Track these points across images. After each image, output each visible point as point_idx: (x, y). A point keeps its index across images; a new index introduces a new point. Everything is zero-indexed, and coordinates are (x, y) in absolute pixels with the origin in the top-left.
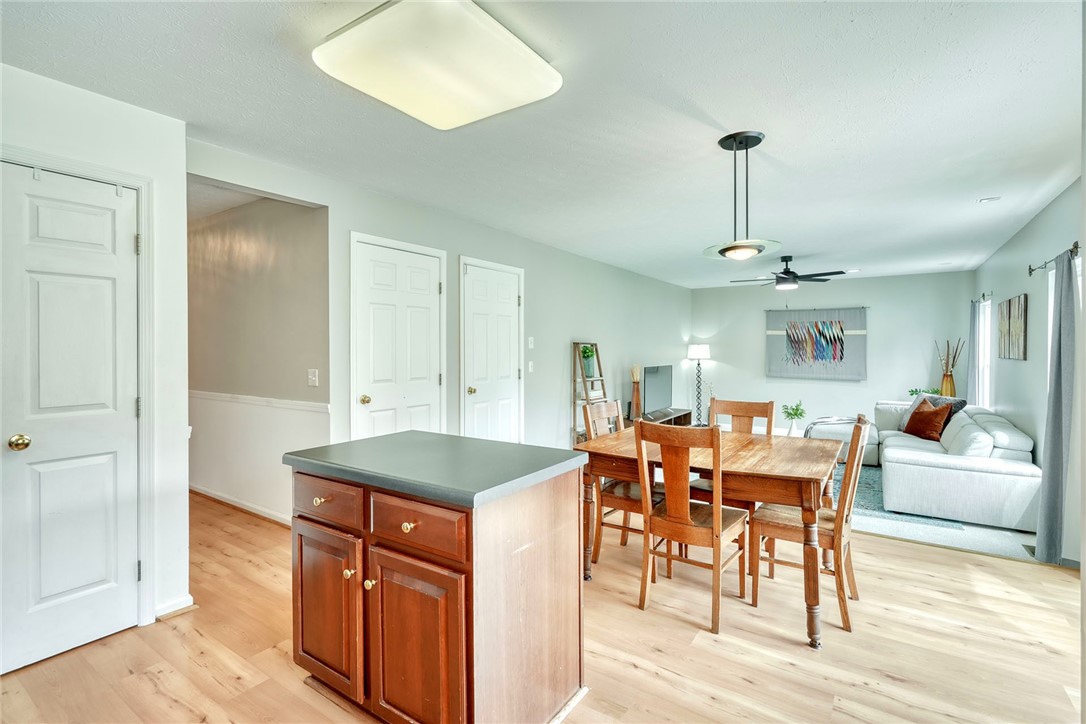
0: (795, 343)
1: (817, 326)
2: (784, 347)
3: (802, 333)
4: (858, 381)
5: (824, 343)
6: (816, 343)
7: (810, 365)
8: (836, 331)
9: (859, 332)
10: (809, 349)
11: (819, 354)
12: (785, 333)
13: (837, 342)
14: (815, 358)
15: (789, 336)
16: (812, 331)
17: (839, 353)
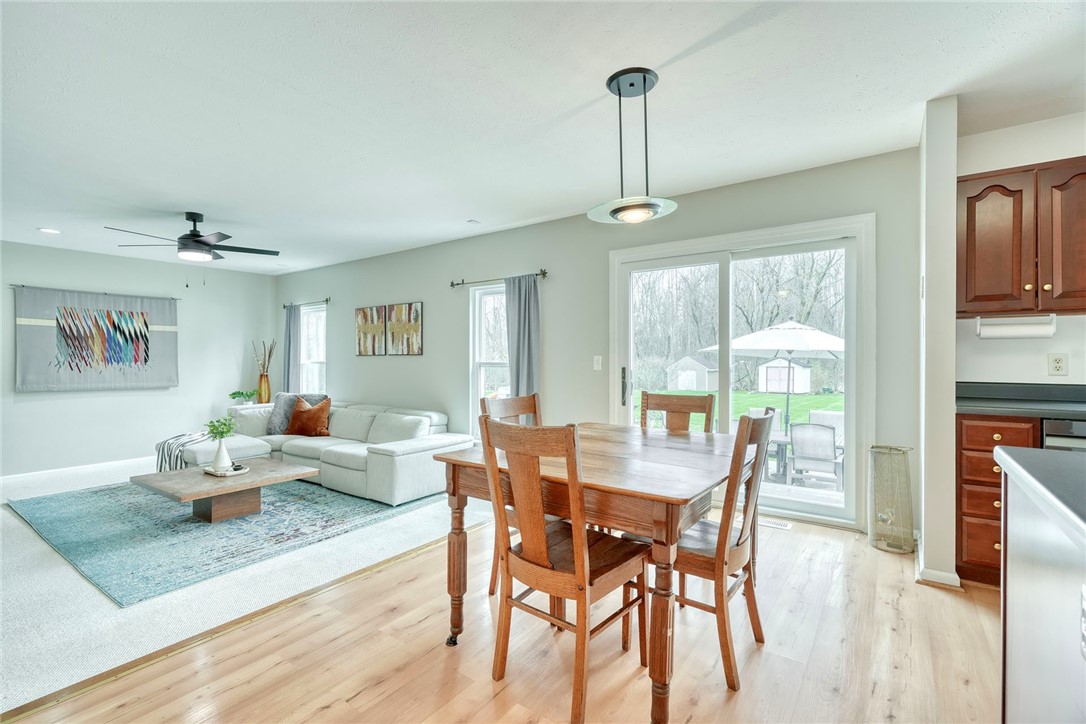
0: (73, 340)
1: (109, 316)
2: (53, 345)
3: (84, 325)
4: (166, 388)
5: (121, 340)
6: (108, 341)
7: (98, 369)
8: (138, 325)
9: (168, 328)
10: (97, 349)
11: (112, 355)
12: (54, 323)
13: (139, 339)
14: (107, 361)
15: (61, 329)
16: (101, 323)
17: (142, 354)
